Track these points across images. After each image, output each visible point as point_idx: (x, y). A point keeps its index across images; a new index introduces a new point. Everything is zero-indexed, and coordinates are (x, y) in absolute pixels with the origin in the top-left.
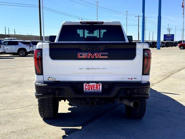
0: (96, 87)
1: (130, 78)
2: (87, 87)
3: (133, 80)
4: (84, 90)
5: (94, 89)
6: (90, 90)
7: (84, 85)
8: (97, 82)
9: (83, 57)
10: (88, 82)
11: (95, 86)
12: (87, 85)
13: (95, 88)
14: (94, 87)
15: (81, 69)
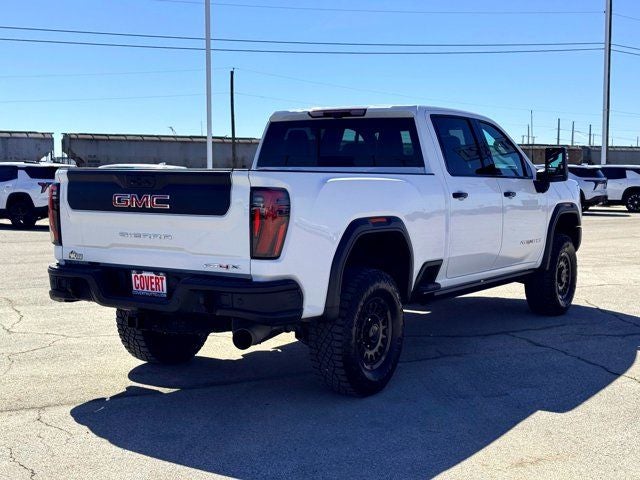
0: (157, 284)
1: (225, 265)
2: (138, 282)
3: (232, 271)
4: (134, 288)
5: (152, 289)
6: (145, 289)
7: (133, 275)
8: (156, 271)
9: (123, 205)
10: (140, 270)
11: (153, 280)
12: (139, 275)
13: (154, 286)
14: (152, 283)
15: (122, 234)
